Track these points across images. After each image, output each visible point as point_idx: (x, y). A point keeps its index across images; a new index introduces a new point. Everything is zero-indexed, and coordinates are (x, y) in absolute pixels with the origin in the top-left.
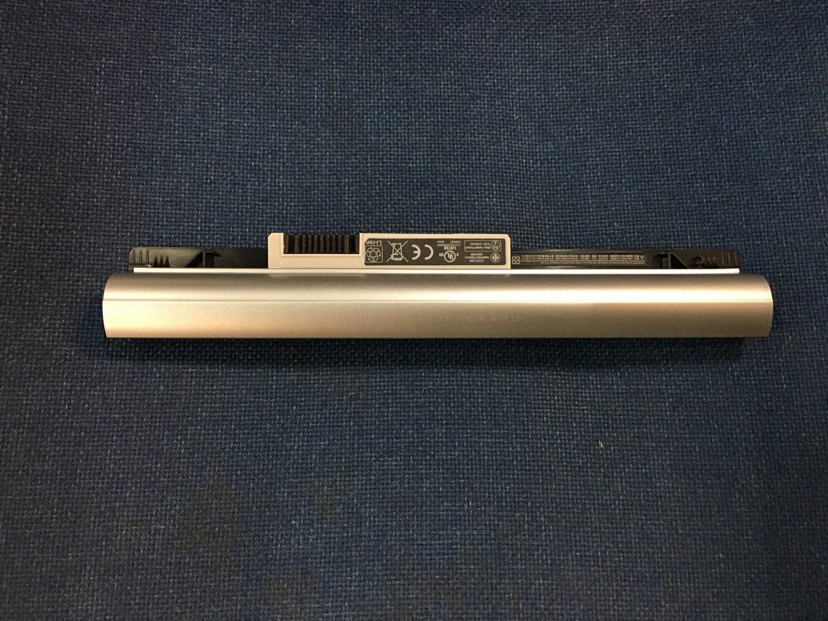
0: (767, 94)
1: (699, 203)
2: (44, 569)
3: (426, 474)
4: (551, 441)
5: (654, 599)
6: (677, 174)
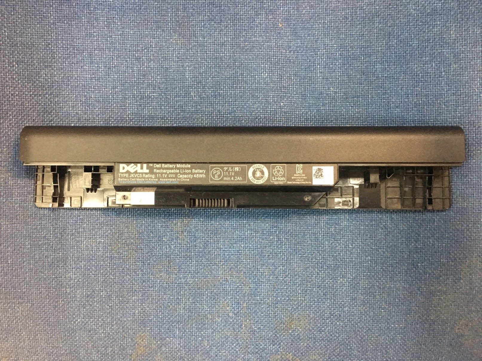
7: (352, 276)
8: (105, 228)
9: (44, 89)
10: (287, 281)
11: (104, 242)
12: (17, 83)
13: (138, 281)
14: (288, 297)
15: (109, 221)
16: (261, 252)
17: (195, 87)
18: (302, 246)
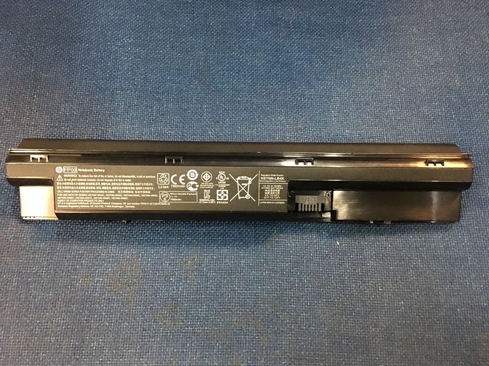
0: (425, 66)
1: (390, 120)
2: (36, 299)
3: (243, 256)
4: (311, 241)
5: (366, 326)
6: (379, 105)
7: (386, 325)
8: (106, 265)
9: (62, 121)
10: (312, 331)
11: (102, 281)
12: (35, 115)
13: (137, 329)
14: (313, 351)
15: (111, 257)
16: (280, 295)
17: (212, 126)
18: (326, 289)
